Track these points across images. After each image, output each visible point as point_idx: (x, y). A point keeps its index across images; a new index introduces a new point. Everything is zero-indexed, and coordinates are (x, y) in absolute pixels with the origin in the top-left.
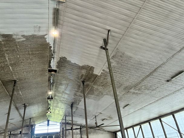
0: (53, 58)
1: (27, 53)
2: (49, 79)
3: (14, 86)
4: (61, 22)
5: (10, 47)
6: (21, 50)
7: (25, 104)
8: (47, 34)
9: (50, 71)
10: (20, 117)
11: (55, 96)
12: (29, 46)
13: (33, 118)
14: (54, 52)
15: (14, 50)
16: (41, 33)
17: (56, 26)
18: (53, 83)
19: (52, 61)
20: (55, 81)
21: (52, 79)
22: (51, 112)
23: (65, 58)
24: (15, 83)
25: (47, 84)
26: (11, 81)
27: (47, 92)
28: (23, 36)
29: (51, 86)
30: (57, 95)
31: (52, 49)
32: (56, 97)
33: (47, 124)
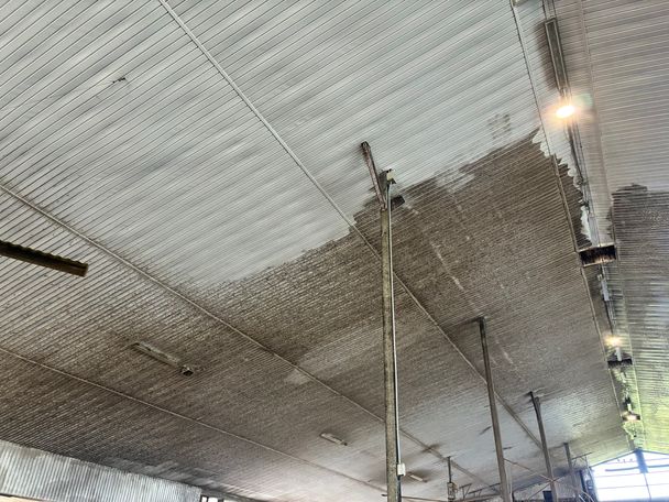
0: (586, 204)
1: (489, 218)
2: (591, 290)
3: (483, 336)
4: (577, 59)
5: (438, 217)
6: (468, 215)
7: (531, 394)
8: (538, 129)
9: (589, 256)
10: (529, 440)
11: (638, 348)
12: (491, 193)
13: (573, 441)
14: (582, 182)
15: (450, 224)
16: (517, 135)
17: (563, 84)
18: (614, 300)
19: (584, 218)
20: (619, 292)
21: (604, 284)
22: (638, 418)
23: (635, 187)
24: (482, 327)
25: (590, 307)
26: (468, 322)
27: (598, 339)
28: (465, 169)
29: (611, 313)
30: (647, 344)
31: (570, 173)
32: (643, 355)
33: (636, 464)
